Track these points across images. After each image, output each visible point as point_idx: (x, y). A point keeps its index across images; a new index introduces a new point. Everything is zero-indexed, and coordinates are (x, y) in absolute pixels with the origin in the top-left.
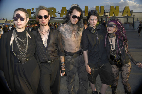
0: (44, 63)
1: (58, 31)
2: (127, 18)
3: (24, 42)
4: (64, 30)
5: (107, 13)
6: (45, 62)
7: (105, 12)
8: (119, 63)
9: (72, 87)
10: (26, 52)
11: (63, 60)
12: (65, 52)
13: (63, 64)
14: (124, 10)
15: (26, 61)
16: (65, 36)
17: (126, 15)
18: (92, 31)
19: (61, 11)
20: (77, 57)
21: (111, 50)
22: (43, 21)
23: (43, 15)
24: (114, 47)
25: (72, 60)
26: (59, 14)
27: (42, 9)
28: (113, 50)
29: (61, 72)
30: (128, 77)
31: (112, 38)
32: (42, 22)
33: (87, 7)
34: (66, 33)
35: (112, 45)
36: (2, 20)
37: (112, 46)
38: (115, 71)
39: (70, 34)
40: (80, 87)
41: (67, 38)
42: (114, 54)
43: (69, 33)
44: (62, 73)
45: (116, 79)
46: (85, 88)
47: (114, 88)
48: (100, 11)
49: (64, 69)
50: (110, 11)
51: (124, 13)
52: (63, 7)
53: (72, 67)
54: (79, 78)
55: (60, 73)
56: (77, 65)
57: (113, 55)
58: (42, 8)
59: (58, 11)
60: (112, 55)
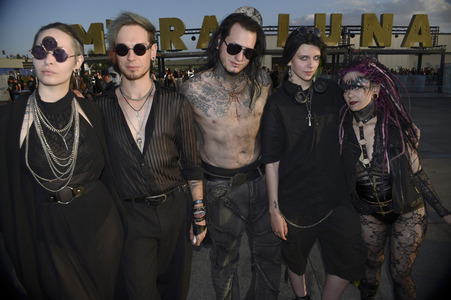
0: (137, 200)
1: (183, 97)
2: (420, 53)
3: (63, 133)
4: (200, 92)
5: (353, 36)
6: (141, 200)
7: (346, 32)
8: (385, 209)
9: (227, 282)
10: (73, 166)
11: (198, 191)
12: (205, 165)
13: (199, 205)
14: (409, 28)
15: (74, 195)
16: (205, 111)
17: (417, 44)
18: (299, 98)
19: (201, 31)
20: (246, 185)
21: (361, 163)
22: (131, 65)
23: (131, 44)
24: (370, 151)
25: (226, 192)
26: (194, 38)
27: (128, 24)
28: (367, 165)
29: (191, 231)
30: (413, 257)
31: (364, 122)
32: (128, 67)
33: (287, 16)
34: (209, 101)
35: (364, 146)
36: (14, 58)
37: (365, 152)
38: (371, 237)
39: (222, 103)
40: (253, 283)
41: (210, 120)
42: (371, 177)
43: (218, 102)
44: (196, 234)
45: (375, 262)
46: (269, 284)
47: (368, 290)
48: (330, 28)
49: (203, 223)
50: (361, 28)
51: (409, 37)
52: (206, 17)
53: (226, 215)
54: (252, 254)
55: (189, 234)
56: (244, 211)
57: (368, 181)
58: (128, 19)
59: (191, 31)
60: (364, 182)
